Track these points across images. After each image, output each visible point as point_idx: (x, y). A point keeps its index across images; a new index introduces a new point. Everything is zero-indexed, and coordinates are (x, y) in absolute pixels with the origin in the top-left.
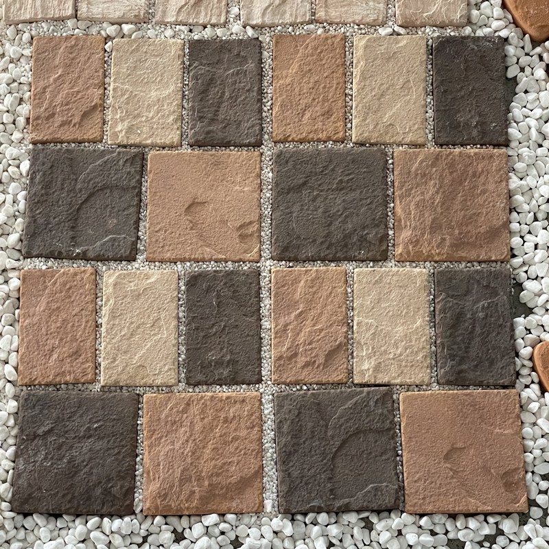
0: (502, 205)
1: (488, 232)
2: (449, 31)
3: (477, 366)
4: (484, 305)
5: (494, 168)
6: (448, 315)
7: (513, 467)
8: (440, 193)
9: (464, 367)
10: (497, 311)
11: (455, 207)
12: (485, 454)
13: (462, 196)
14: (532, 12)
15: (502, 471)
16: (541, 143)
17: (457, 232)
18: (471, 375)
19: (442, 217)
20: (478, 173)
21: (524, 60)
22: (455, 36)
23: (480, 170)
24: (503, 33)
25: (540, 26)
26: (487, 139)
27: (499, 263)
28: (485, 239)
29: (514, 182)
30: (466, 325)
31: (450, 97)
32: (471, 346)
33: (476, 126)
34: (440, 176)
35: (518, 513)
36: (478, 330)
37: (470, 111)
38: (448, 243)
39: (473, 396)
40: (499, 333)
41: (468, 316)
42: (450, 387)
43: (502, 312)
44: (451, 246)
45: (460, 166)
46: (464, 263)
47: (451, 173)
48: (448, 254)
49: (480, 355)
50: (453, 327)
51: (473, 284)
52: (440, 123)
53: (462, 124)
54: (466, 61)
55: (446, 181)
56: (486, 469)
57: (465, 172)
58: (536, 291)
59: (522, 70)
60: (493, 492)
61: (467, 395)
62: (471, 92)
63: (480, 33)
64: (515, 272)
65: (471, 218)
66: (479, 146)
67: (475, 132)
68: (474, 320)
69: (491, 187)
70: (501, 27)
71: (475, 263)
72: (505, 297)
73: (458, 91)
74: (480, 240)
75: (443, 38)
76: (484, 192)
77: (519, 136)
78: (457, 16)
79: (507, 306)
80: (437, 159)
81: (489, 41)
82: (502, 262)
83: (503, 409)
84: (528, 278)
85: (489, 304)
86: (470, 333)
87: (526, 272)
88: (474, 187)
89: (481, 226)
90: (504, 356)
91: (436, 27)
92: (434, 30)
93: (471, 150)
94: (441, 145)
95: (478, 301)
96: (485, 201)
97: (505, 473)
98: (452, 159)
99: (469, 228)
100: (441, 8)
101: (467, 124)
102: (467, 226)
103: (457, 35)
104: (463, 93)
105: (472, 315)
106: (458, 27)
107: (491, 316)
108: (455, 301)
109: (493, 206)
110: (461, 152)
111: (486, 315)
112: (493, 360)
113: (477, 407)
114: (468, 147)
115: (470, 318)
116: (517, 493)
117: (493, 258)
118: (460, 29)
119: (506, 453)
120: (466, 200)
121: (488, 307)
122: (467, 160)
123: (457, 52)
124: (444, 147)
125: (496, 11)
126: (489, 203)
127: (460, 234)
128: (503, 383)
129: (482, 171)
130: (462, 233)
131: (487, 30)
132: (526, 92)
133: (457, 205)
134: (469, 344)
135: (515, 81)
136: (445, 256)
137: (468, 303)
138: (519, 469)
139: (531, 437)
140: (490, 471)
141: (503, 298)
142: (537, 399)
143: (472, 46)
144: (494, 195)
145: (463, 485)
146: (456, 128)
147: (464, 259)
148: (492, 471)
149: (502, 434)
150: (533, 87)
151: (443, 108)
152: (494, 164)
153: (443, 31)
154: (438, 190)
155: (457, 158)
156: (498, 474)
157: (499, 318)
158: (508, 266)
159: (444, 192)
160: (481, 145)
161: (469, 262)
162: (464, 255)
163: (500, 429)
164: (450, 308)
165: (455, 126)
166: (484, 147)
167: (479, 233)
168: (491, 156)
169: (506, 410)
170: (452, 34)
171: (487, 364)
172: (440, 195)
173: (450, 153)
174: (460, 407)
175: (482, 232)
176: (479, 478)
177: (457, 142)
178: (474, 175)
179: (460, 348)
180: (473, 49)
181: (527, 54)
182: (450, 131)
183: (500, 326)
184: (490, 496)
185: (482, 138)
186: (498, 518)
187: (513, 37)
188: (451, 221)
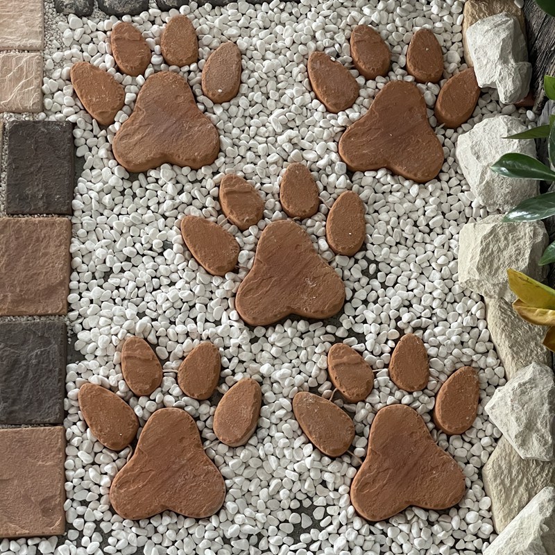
0: (60, 266)
1: (46, 289)
2: (24, 116)
3: (27, 407)
4: (37, 353)
5: (55, 234)
6: (4, 363)
7: (51, 494)
8: (6, 256)
9: (16, 408)
10: (48, 357)
11: (19, 268)
12: (27, 484)
13: (25, 259)
14: (94, 99)
15: (40, 498)
16: (102, 212)
17: (18, 290)
18: (21, 415)
19: (6, 277)
20: (41, 239)
21: (91, 141)
22: (29, 121)
23: (43, 235)
24: (72, 118)
25: (101, 113)
26: (51, 209)
27: (57, 316)
28: (43, 295)
29: (76, 246)
30: (21, 371)
31: (21, 173)
32: (23, 389)
33: (42, 198)
34: (7, 241)
35: (57, 536)
36: (31, 375)
37: (38, 185)
38: (9, 299)
39: (21, 433)
40: (48, 377)
41: (23, 363)
42: (4, 426)
43: (53, 359)
44: (13, 302)
45: (26, 232)
46: (25, 317)
47: (17, 238)
48: (8, 309)
49: (31, 397)
50: (9, 372)
51: (29, 335)
52: (10, 196)
53: (30, 196)
54: (37, 142)
55: (12, 245)
56: (26, 498)
57: (30, 237)
58: (87, 339)
59: (90, 149)
60: (31, 517)
61: (16, 433)
62: (40, 169)
63: (52, 118)
64: (72, 324)
65: (32, 277)
66: (45, 215)
67: (41, 203)
68: (28, 365)
69: (52, 250)
70: (70, 113)
71: (35, 317)
72: (56, 346)
73: (27, 168)
74: (39, 296)
75: (17, 122)
76: (45, 254)
77: (82, 206)
78: (30, 103)
79: (58, 354)
80: (5, 227)
81: (58, 125)
82: (59, 316)
83: (46, 443)
84: (83, 329)
85: (42, 352)
86: (23, 378)
87: (81, 323)
88: (36, 250)
89: (40, 284)
90: (51, 397)
91: (14, 113)
92: (11, 116)
93: (36, 219)
94: (13, 215)
95: (33, 350)
96: (45, 263)
97: (43, 500)
98: (19, 226)
99: (30, 285)
100: (16, 97)
101: (34, 196)
102: (28, 284)
103: (31, 119)
104: (32, 169)
105: (26, 361)
106: (33, 113)
107: (43, 363)
108: (12, 350)
109: (53, 267)
110: (27, 221)
111: (39, 362)
112: (42, 401)
113: (25, 443)
114: (36, 216)
115: (25, 365)
116: (53, 517)
117: (50, 312)
118: (35, 115)
119: (45, 483)
120: (28, 262)
121: (41, 355)
122: (32, 227)
123: (28, 135)
124: (15, 216)
125: (66, 99)
126: (49, 264)
127: (21, 291)
128: (49, 421)
129: (45, 237)
130: (23, 291)
131: (59, 115)
132: (92, 168)
133: (20, 266)
134: (22, 387)
135: (83, 159)
136: (6, 310)
137: (23, 352)
138: (56, 496)
139: (72, 467)
140: (30, 499)
141: (55, 347)
142: (80, 434)
143: (42, 129)
144: (54, 257)
145: (6, 512)
146: (24, 199)
147: (24, 314)
148: (32, 498)
149: (43, 466)
150: (98, 165)
151: (13, 182)
152: (55, 231)
153: (19, 116)
154: (4, 253)
155: (23, 226)
156: (36, 501)
157: (50, 364)
158: (66, 319)
159: (9, 255)
160: (47, 214)
161: (30, 316)
162: (24, 309)
163: (42, 461)
164: (7, 356)
165: (23, 198)
166: (50, 216)
167: (38, 290)
168: (53, 224)
169: (50, 444)
170: (27, 119)
171: (36, 404)
172: (5, 258)
173: (18, 221)
174: (8, 443)
175: (41, 289)
176: (21, 505)
177: (25, 212)
178: (38, 240)
179: (13, 392)
180: (43, 132)
181: (95, 136)
182: (19, 203)
183: (50, 371)
184: (29, 521)
185: (47, 208)
186: (37, 541)
187: (80, 122)
188: (14, 280)
